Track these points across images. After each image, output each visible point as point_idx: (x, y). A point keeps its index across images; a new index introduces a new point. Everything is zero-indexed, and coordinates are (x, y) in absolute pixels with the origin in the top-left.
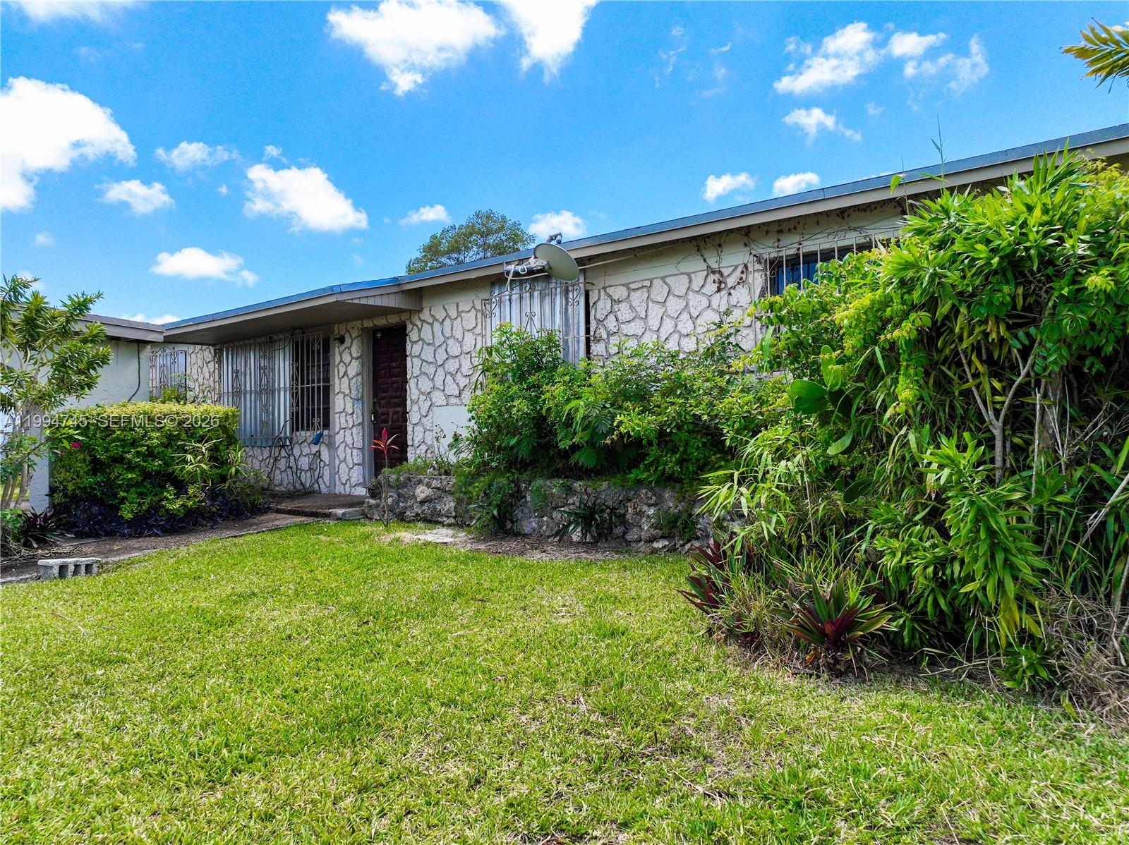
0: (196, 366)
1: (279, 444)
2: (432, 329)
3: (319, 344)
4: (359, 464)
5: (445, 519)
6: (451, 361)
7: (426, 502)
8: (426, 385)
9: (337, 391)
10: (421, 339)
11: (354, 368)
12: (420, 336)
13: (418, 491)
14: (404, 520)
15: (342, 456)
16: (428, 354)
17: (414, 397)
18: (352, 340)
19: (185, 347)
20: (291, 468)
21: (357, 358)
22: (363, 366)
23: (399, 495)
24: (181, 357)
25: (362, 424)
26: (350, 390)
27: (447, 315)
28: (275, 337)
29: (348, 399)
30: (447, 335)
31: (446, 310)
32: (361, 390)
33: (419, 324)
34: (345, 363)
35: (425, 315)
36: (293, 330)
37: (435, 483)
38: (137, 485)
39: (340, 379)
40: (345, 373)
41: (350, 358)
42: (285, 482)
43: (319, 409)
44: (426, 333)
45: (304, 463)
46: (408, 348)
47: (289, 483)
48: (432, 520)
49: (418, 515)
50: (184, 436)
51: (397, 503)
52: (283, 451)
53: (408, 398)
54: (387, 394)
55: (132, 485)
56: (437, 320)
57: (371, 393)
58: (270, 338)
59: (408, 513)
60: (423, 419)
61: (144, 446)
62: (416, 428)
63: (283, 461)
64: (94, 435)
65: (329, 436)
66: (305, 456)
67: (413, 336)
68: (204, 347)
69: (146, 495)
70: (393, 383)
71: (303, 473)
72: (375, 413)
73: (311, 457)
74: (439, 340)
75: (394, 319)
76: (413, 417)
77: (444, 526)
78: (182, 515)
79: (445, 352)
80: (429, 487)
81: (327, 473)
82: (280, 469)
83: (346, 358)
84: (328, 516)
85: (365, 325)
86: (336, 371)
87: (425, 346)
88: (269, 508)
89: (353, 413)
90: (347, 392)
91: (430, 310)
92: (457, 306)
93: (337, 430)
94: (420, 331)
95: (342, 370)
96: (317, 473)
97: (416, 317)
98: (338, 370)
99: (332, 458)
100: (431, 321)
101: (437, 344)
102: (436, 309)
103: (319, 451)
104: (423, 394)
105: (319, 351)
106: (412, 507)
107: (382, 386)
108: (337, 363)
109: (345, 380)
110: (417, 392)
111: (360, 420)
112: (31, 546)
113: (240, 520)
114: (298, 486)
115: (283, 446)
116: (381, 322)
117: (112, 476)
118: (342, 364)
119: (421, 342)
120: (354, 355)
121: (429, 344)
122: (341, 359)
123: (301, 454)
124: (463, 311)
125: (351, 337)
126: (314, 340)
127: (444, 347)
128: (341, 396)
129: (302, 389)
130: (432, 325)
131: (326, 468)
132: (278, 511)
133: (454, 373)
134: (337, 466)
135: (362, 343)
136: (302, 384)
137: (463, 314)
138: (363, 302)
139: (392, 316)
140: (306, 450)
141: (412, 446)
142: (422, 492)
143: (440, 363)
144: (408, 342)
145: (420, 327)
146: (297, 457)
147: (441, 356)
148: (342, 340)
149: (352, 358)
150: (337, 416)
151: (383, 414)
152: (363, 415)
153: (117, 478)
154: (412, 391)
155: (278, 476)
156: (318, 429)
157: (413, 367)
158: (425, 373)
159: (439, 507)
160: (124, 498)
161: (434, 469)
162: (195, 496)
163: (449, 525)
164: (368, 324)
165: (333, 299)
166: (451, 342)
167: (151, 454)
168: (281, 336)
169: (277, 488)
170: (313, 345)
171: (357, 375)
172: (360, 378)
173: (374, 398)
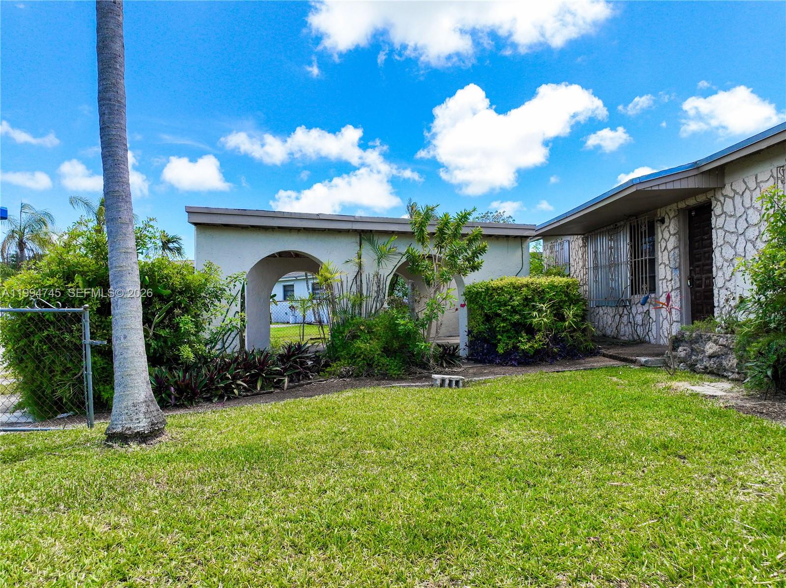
0: (575, 250)
1: (622, 304)
2: (734, 202)
3: (645, 226)
4: (677, 322)
5: (730, 374)
6: (751, 229)
7: (714, 357)
8: (729, 253)
9: (660, 262)
10: (723, 213)
11: (672, 243)
12: (723, 209)
13: (707, 347)
14: (695, 371)
15: (664, 316)
16: (730, 225)
17: (719, 264)
18: (670, 220)
19: (568, 238)
20: (631, 323)
21: (674, 234)
22: (679, 240)
23: (692, 350)
24: (566, 245)
25: (680, 288)
26: (669, 261)
27: (747, 188)
28: (619, 224)
29: (668, 268)
30: (747, 206)
31: (745, 183)
32: (678, 260)
33: (722, 199)
34: (665, 240)
35: (728, 191)
36: (628, 217)
37: (722, 341)
38: (508, 331)
39: (662, 252)
40: (666, 248)
41: (669, 235)
42: (627, 334)
43: (646, 277)
44: (729, 207)
45: (639, 319)
46: (713, 221)
47: (630, 334)
48: (718, 373)
49: (706, 368)
50: (536, 299)
51: (690, 356)
52: (625, 310)
53: (714, 265)
54: (700, 263)
55: (505, 331)
56: (738, 193)
57: (688, 262)
58: (616, 225)
59: (698, 366)
60: (727, 283)
61: (509, 305)
62: (721, 291)
63: (626, 317)
64: (484, 298)
65: (655, 298)
66: (639, 314)
67: (717, 210)
68: (579, 236)
69: (512, 338)
70: (705, 253)
71: (638, 327)
72: (691, 279)
73: (643, 314)
74: (740, 211)
75: (701, 198)
76: (719, 282)
77: (729, 380)
78: (532, 353)
79: (745, 222)
80: (717, 344)
81: (654, 328)
82: (623, 323)
83: (666, 235)
84: (633, 362)
85: (680, 207)
86: (659, 247)
87: (727, 218)
88: (598, 353)
89: (671, 280)
90: (667, 263)
91: (731, 186)
92: (756, 178)
93: (661, 294)
94: (722, 205)
95: (664, 245)
96: (647, 327)
97: (720, 193)
98: (661, 245)
99: (657, 316)
100: (732, 195)
101: (738, 215)
102: (736, 184)
103: (648, 310)
104: (726, 261)
105: (645, 231)
106: (702, 360)
107: (697, 256)
108: (659, 241)
109: (666, 253)
110: (721, 260)
111: (678, 285)
112: (442, 365)
113: (573, 359)
114: (635, 336)
115: (625, 306)
116: (691, 202)
117: (494, 325)
118: (663, 240)
119: (724, 215)
120: (672, 233)
121: (731, 216)
122: (663, 236)
123: (637, 312)
124: (761, 182)
125: (669, 217)
126: (642, 223)
127: (744, 217)
128: (662, 266)
129: (635, 262)
130: (733, 198)
131: (653, 324)
132: (604, 355)
133: (754, 239)
134: (661, 323)
135: (679, 221)
136: (635, 258)
137: (761, 184)
138: (663, 187)
139: (700, 196)
140: (640, 309)
141: (718, 306)
142: (710, 348)
143: (741, 232)
144: (713, 215)
145: (723, 201)
146: (634, 315)
147: (742, 225)
148: (662, 221)
149: (670, 235)
150: (661, 282)
151: (698, 279)
152: (680, 280)
153: (496, 327)
154: (718, 259)
155: (623, 329)
156: (646, 293)
157: (717, 237)
158: (728, 242)
159: (724, 363)
160: (500, 340)
161: (722, 328)
162: (540, 341)
163: (733, 380)
164: (682, 205)
165: (633, 190)
166: (750, 212)
167: (514, 311)
168: (622, 223)
169: (622, 338)
170: (641, 227)
171: (675, 248)
172: (677, 251)
173: (690, 266)
